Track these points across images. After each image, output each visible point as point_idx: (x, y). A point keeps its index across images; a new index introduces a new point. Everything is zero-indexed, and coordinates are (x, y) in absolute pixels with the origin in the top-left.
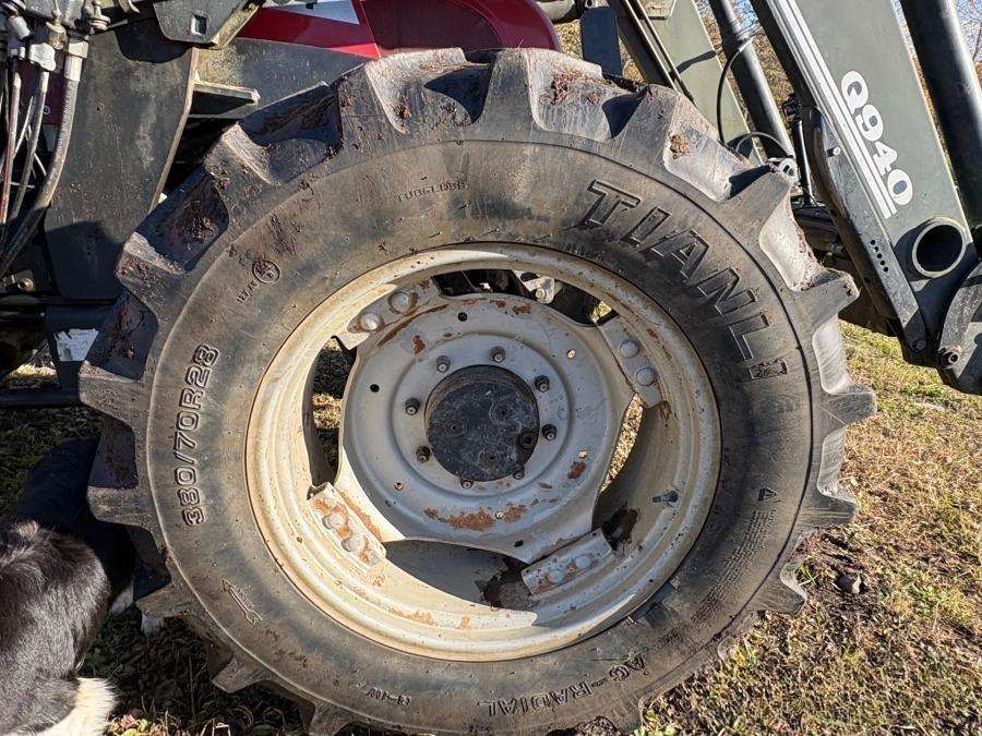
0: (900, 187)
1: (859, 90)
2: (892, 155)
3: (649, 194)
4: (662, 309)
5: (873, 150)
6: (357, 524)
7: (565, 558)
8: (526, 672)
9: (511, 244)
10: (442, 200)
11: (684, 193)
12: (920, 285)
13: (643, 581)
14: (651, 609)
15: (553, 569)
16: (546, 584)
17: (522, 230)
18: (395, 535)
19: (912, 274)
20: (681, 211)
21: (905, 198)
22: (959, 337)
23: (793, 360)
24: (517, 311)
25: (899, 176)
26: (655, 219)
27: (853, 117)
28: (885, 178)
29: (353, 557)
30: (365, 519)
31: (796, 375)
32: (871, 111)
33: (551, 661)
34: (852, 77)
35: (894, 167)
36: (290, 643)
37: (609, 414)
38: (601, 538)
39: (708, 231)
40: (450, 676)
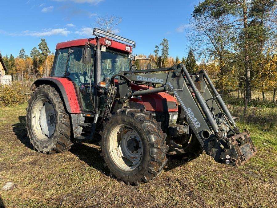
1: (190, 110)
5: (193, 119)
6: (119, 152)
8: (127, 173)
16: (133, 165)
18: (123, 156)
19: (202, 139)
21: (199, 126)
25: (198, 123)
27: (190, 114)
28: (196, 122)
29: (118, 156)
30: (120, 153)
32: (192, 113)
33: (130, 172)
34: (189, 108)
35: (197, 121)
36: (109, 162)
40: (121, 171)
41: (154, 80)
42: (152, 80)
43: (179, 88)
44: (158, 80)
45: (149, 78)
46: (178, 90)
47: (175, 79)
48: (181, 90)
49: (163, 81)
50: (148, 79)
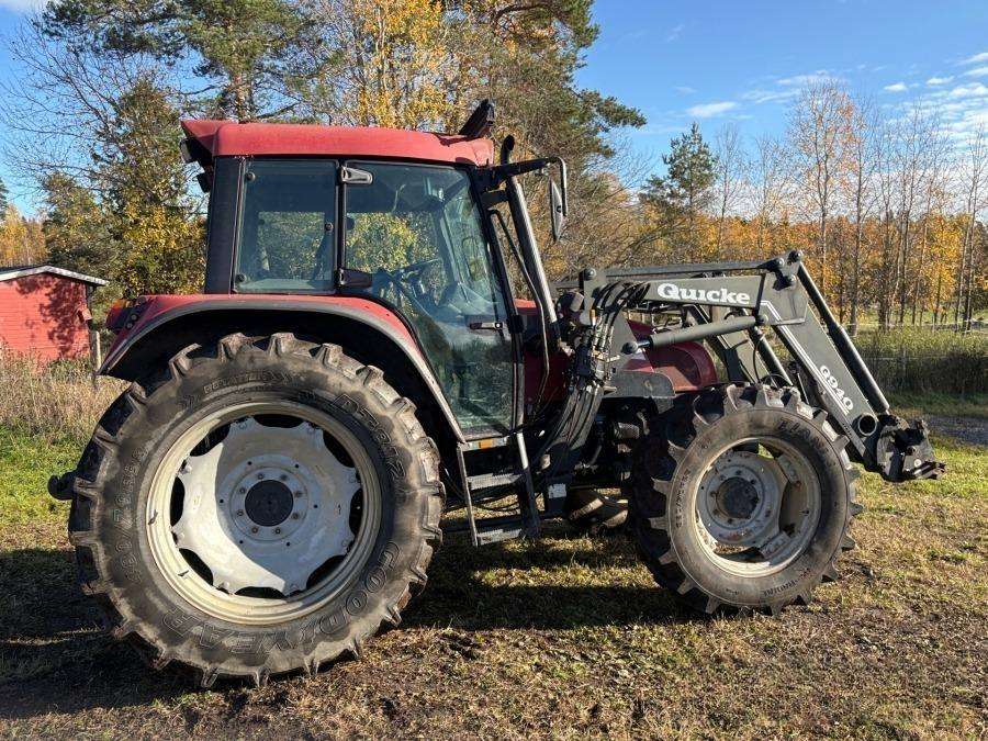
0: (848, 403)
1: (827, 371)
2: (843, 393)
3: (795, 419)
4: (800, 450)
5: (836, 392)
7: (774, 543)
9: (761, 435)
10: (746, 425)
11: (803, 418)
12: (864, 439)
13: (804, 542)
14: (808, 551)
15: (771, 547)
16: (769, 552)
17: (764, 431)
19: (860, 436)
20: (802, 423)
21: (851, 407)
22: (884, 458)
23: (837, 461)
24: (746, 457)
25: (846, 399)
26: (797, 426)
27: (827, 380)
28: (842, 401)
31: (838, 465)
32: (832, 378)
34: (824, 367)
35: (844, 396)
37: (777, 490)
38: (784, 533)
39: (810, 428)
41: (720, 297)
42: (715, 296)
43: (795, 317)
44: (734, 297)
45: (702, 292)
46: (793, 321)
47: (784, 292)
48: (802, 320)
49: (747, 297)
50: (698, 295)
